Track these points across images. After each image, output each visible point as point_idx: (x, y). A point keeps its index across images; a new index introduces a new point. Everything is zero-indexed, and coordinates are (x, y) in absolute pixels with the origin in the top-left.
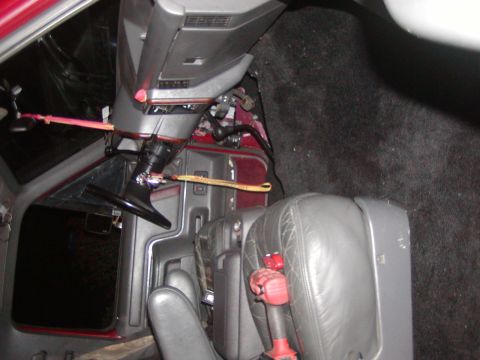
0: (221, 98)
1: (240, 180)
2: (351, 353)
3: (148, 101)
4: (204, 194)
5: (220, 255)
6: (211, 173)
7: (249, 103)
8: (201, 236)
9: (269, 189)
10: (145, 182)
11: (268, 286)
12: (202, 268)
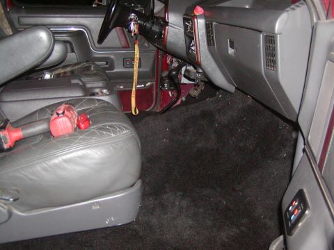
0: (200, 71)
1: (138, 91)
2: (17, 191)
3: (195, 17)
4: (125, 66)
5: (81, 81)
6: (141, 70)
7: (194, 93)
8: (93, 66)
9: (134, 113)
10: (131, 20)
11: (65, 119)
12: (69, 69)
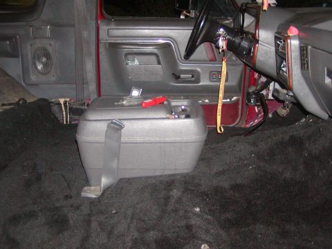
0: (291, 94)
1: (224, 105)
3: (289, 37)
4: (211, 80)
6: (228, 84)
7: (283, 112)
9: (219, 131)
10: (219, 35)
